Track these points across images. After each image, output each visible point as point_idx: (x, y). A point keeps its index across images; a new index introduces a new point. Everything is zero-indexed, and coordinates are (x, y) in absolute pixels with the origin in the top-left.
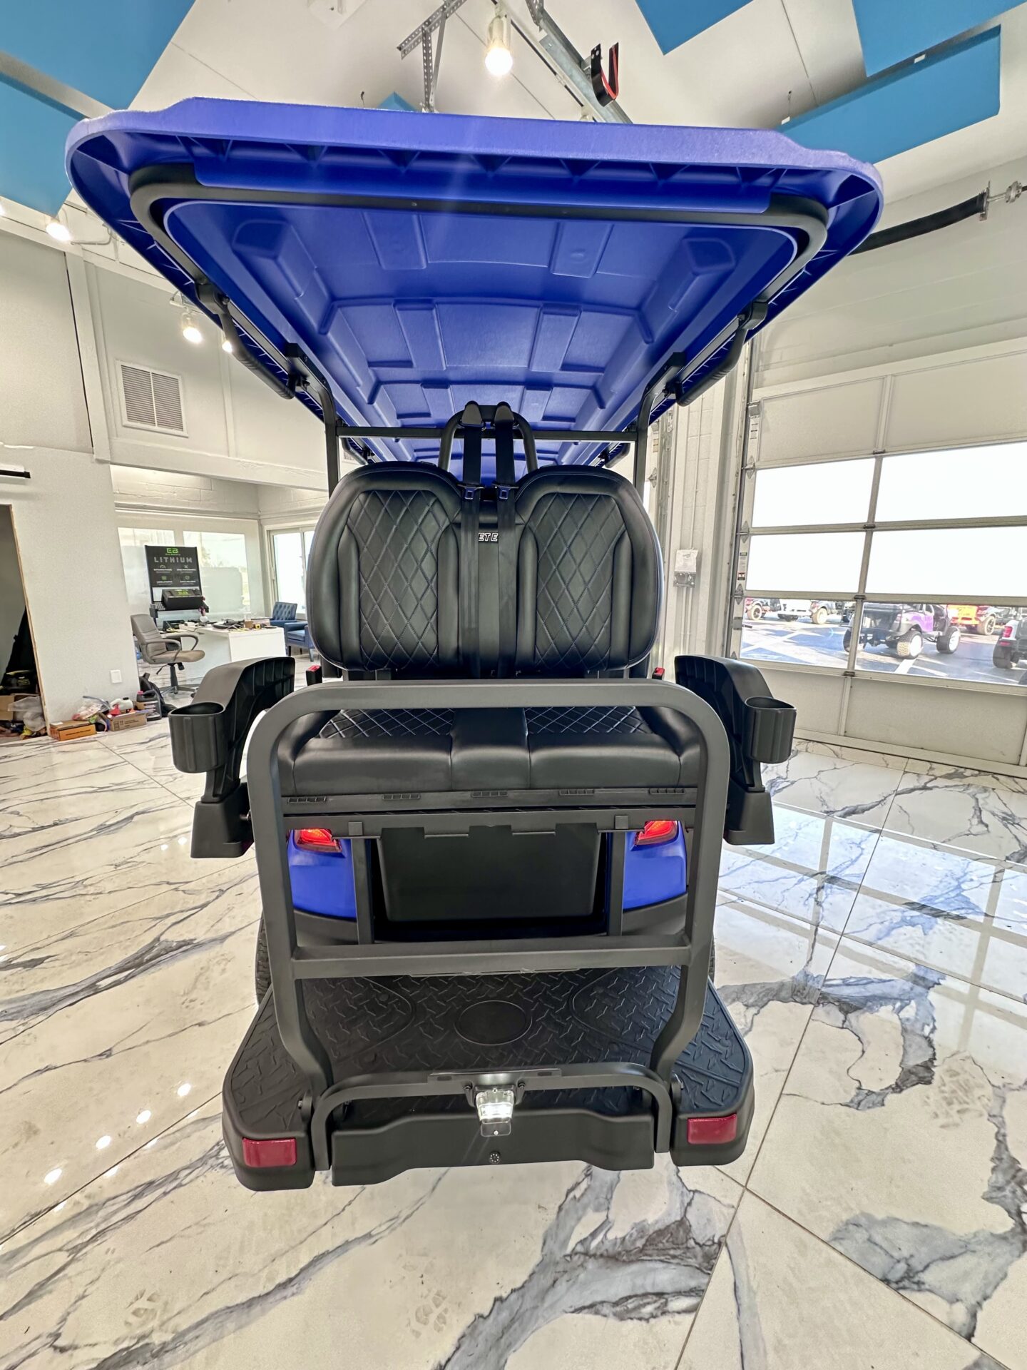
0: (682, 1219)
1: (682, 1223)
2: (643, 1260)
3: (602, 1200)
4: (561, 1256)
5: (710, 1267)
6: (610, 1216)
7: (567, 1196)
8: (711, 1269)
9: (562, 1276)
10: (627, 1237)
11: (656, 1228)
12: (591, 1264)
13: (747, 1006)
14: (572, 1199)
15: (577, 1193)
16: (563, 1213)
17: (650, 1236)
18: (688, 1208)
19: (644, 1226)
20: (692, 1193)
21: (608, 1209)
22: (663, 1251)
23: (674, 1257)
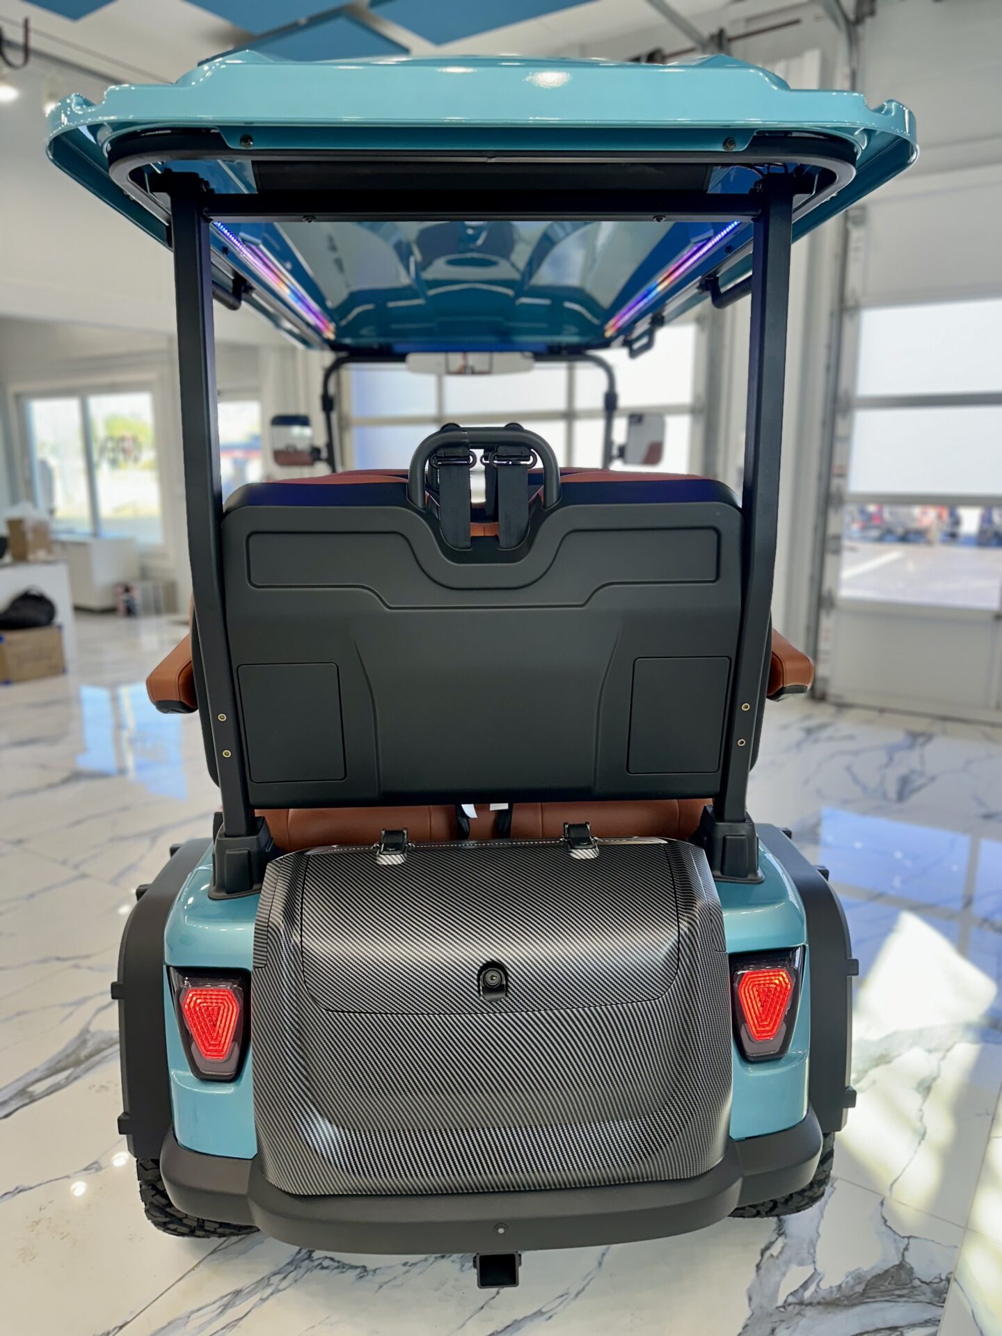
0: (901, 1263)
1: (901, 1266)
2: (867, 1302)
3: (805, 1256)
4: (774, 1308)
5: (942, 1301)
6: (818, 1268)
7: (762, 1255)
8: (944, 1302)
9: (780, 1325)
10: (843, 1285)
11: (874, 1273)
12: (809, 1312)
13: (930, 1051)
14: (769, 1258)
15: (775, 1250)
16: (762, 1271)
17: (869, 1281)
18: (906, 1253)
19: (859, 1273)
20: (906, 1240)
21: (814, 1262)
22: (889, 1292)
23: (900, 1296)
